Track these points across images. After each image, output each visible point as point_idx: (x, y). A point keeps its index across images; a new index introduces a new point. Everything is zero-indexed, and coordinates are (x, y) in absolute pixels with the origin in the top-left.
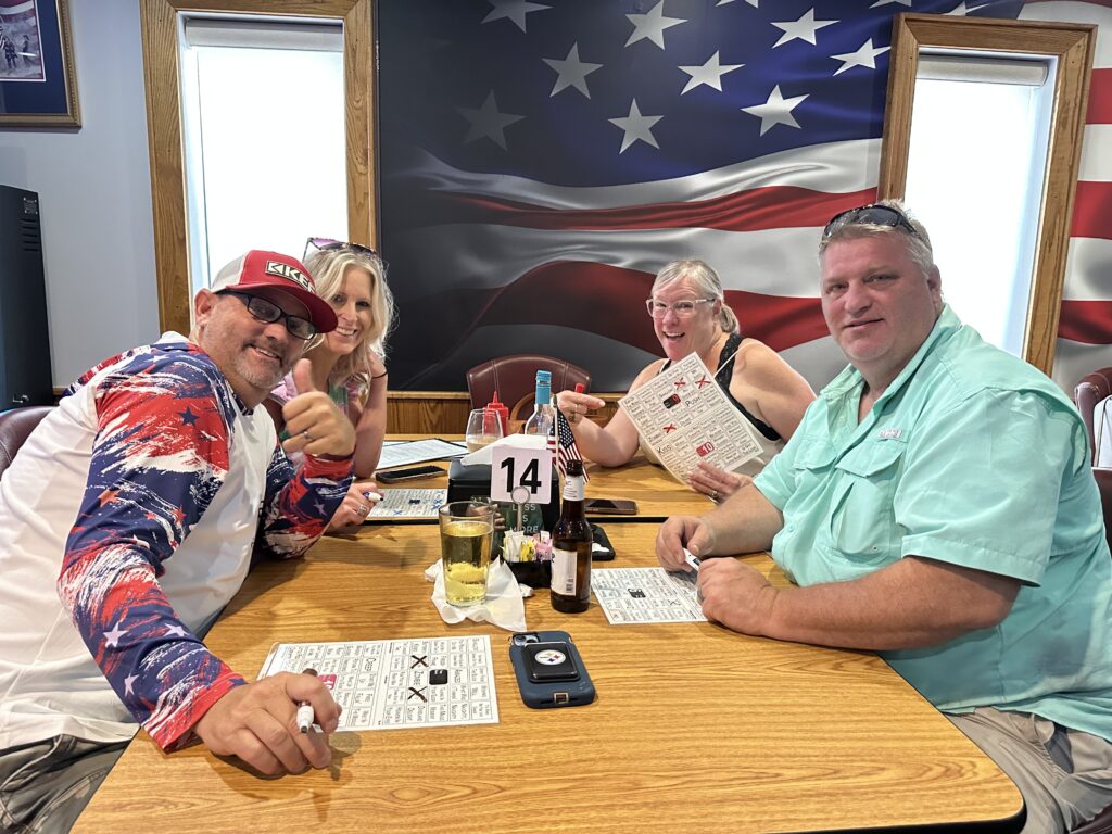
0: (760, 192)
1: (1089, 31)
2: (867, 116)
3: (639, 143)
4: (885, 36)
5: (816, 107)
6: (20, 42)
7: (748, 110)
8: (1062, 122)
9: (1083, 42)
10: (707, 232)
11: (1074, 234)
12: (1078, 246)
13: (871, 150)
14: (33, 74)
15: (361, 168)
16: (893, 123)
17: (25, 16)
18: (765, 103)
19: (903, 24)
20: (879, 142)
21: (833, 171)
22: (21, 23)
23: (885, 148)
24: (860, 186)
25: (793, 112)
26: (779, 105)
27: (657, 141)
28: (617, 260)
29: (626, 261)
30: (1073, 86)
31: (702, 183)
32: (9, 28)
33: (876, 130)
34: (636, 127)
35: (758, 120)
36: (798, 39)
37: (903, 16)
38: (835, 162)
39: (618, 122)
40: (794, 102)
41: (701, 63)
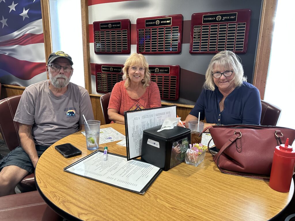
0: (25, 35)
3: (5, 25)
7: (20, 15)
10: (17, 46)
18: (23, 12)
21: (37, 28)
25: (28, 14)
26: (25, 12)
27: (8, 25)
29: (7, 53)
31: (16, 33)
34: (4, 22)
35: (22, 17)
39: (1, 21)
40: (27, 11)
41: (11, 5)
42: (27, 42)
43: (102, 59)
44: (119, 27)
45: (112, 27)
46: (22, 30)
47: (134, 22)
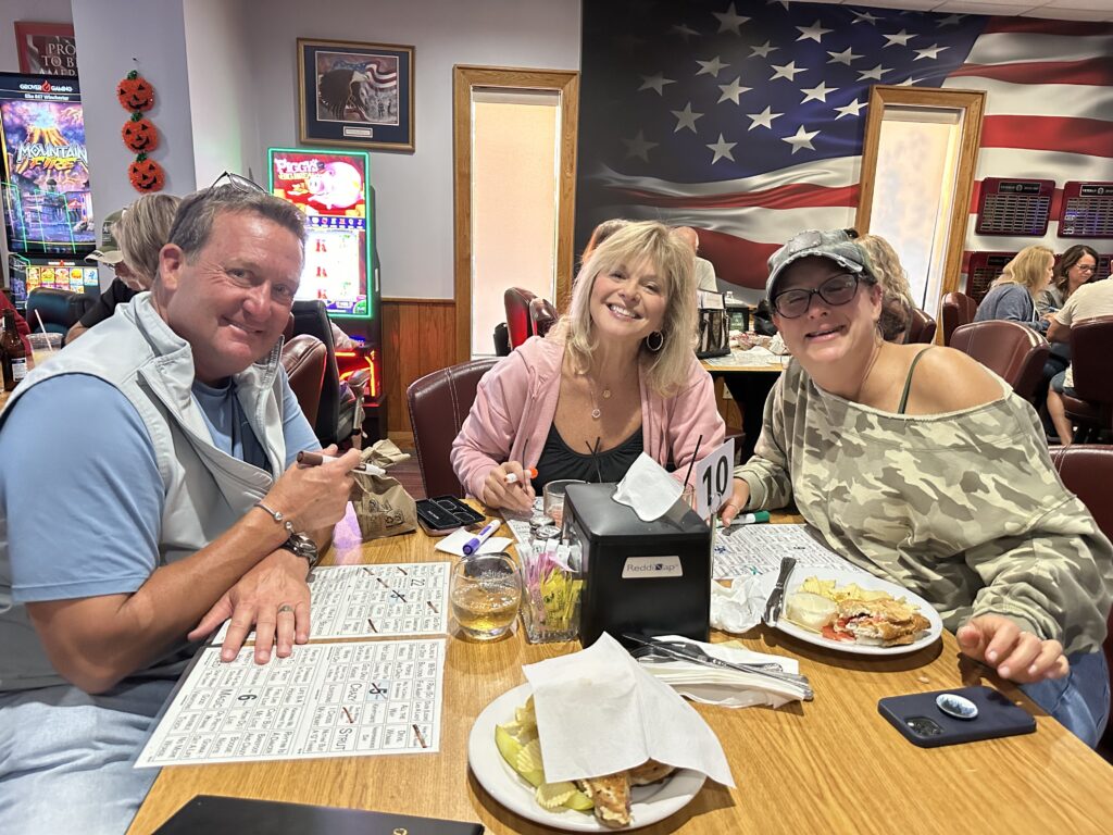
0: (791, 187)
1: (983, 94)
2: (854, 143)
3: (723, 158)
4: (865, 97)
5: (823, 138)
6: (387, 103)
7: (785, 140)
8: (966, 146)
9: (979, 100)
10: (756, 211)
13: (855, 162)
14: (392, 120)
15: (568, 174)
16: (868, 146)
17: (391, 89)
18: (794, 135)
19: (875, 90)
20: (861, 157)
21: (833, 175)
22: (390, 93)
23: (863, 162)
24: (849, 184)
25: (811, 141)
26: (803, 137)
27: (734, 157)
30: (974, 125)
31: (758, 182)
32: (381, 95)
33: (859, 151)
34: (722, 149)
35: (791, 145)
36: (815, 99)
37: (875, 86)
38: (834, 170)
39: (712, 146)
40: (812, 135)
41: (760, 113)
42: (792, 201)
43: (988, 244)
44: (1037, 192)
45: (1023, 191)
46: (782, 173)
47: (1061, 186)
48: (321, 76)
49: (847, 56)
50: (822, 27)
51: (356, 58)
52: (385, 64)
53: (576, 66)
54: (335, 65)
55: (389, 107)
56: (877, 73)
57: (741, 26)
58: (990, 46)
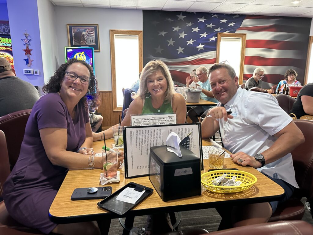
0: (199, 59)
1: (245, 34)
2: (214, 47)
3: (181, 52)
4: (216, 36)
5: (206, 46)
6: (92, 39)
7: (196, 47)
8: (242, 48)
9: (245, 36)
10: (190, 65)
11: (245, 64)
12: (246, 66)
13: (215, 52)
14: (94, 44)
15: (141, 57)
16: (217, 48)
17: (93, 36)
18: (199, 46)
19: (218, 34)
20: (216, 51)
21: (209, 56)
22: (92, 37)
23: (217, 52)
24: (213, 58)
25: (203, 47)
26: (201, 46)
27: (183, 52)
28: (178, 70)
29: (179, 70)
30: (244, 42)
31: (190, 58)
32: (90, 37)
33: (215, 49)
34: (180, 50)
35: (198, 49)
36: (203, 37)
37: (219, 33)
38: (209, 54)
39: (178, 49)
41: (189, 40)
42: (199, 63)
46: (195, 56)
48: (74, 33)
49: (211, 25)
50: (204, 18)
51: (83, 28)
52: (91, 29)
53: (142, 29)
54: (78, 30)
55: (93, 40)
56: (219, 30)
57: (184, 18)
58: (247, 22)
